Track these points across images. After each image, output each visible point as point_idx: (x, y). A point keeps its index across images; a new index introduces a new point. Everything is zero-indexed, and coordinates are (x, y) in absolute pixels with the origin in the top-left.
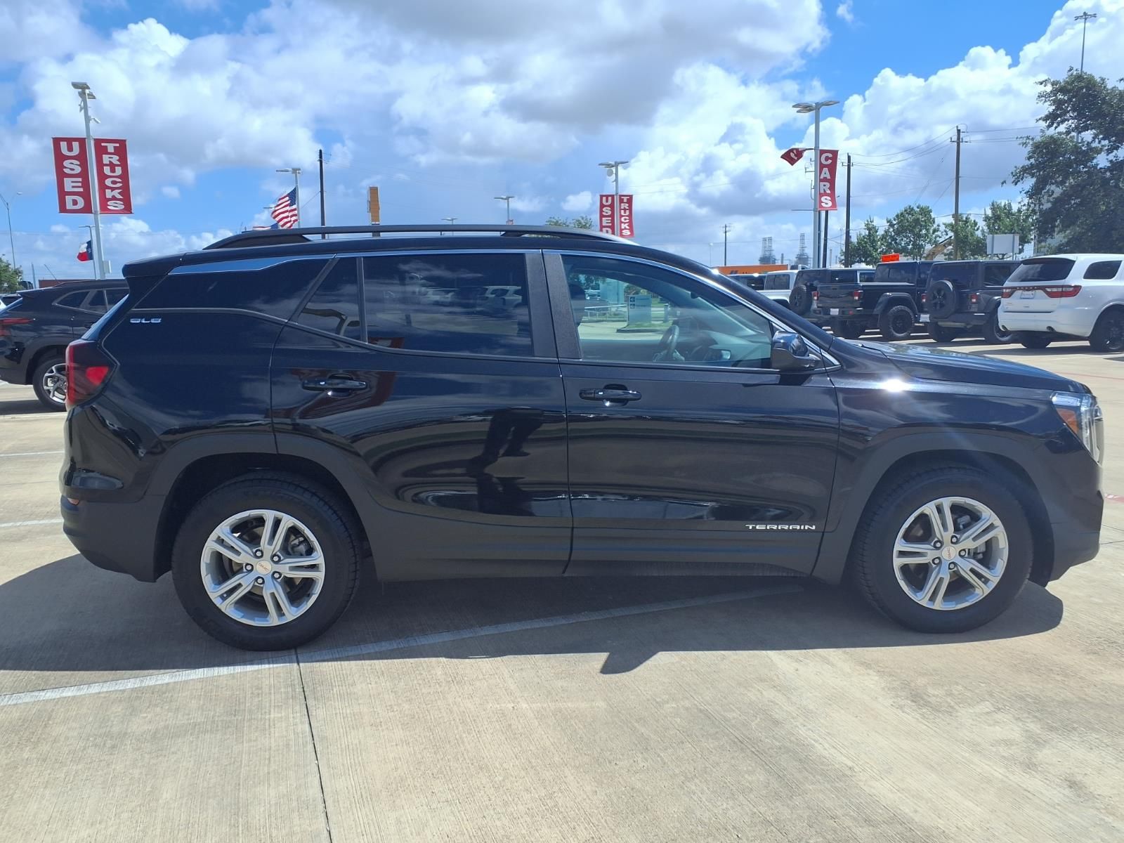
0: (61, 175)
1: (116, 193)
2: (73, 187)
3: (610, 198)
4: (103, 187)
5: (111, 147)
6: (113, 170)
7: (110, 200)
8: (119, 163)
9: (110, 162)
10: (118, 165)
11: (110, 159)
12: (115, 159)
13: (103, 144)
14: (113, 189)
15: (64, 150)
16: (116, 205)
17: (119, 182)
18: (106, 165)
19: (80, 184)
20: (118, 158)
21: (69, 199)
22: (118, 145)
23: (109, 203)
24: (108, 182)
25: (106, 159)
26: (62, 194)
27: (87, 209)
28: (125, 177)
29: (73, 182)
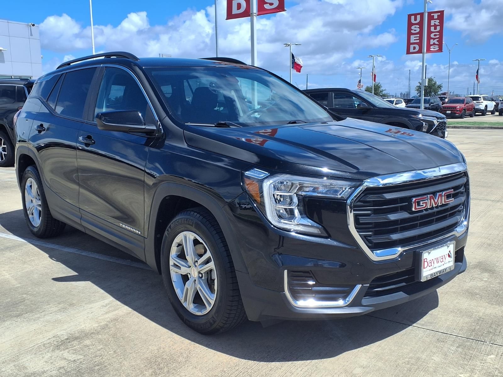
0: (410, 34)
1: (436, 41)
2: (414, 40)
3: (418, 17)
4: (429, 38)
5: (436, 16)
6: (435, 29)
7: (432, 45)
8: (439, 24)
9: (434, 24)
10: (438, 25)
11: (435, 23)
12: (437, 22)
13: (432, 15)
14: (434, 39)
15: (413, 21)
16: (435, 48)
17: (438, 35)
18: (432, 26)
19: (418, 38)
20: (439, 21)
21: (412, 46)
22: (440, 14)
23: (431, 47)
24: (432, 35)
25: (433, 22)
26: (409, 44)
27: (420, 51)
28: (441, 32)
29: (415, 37)
